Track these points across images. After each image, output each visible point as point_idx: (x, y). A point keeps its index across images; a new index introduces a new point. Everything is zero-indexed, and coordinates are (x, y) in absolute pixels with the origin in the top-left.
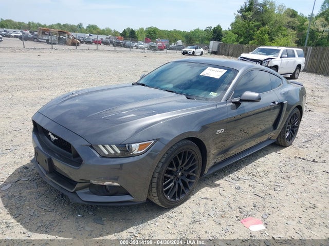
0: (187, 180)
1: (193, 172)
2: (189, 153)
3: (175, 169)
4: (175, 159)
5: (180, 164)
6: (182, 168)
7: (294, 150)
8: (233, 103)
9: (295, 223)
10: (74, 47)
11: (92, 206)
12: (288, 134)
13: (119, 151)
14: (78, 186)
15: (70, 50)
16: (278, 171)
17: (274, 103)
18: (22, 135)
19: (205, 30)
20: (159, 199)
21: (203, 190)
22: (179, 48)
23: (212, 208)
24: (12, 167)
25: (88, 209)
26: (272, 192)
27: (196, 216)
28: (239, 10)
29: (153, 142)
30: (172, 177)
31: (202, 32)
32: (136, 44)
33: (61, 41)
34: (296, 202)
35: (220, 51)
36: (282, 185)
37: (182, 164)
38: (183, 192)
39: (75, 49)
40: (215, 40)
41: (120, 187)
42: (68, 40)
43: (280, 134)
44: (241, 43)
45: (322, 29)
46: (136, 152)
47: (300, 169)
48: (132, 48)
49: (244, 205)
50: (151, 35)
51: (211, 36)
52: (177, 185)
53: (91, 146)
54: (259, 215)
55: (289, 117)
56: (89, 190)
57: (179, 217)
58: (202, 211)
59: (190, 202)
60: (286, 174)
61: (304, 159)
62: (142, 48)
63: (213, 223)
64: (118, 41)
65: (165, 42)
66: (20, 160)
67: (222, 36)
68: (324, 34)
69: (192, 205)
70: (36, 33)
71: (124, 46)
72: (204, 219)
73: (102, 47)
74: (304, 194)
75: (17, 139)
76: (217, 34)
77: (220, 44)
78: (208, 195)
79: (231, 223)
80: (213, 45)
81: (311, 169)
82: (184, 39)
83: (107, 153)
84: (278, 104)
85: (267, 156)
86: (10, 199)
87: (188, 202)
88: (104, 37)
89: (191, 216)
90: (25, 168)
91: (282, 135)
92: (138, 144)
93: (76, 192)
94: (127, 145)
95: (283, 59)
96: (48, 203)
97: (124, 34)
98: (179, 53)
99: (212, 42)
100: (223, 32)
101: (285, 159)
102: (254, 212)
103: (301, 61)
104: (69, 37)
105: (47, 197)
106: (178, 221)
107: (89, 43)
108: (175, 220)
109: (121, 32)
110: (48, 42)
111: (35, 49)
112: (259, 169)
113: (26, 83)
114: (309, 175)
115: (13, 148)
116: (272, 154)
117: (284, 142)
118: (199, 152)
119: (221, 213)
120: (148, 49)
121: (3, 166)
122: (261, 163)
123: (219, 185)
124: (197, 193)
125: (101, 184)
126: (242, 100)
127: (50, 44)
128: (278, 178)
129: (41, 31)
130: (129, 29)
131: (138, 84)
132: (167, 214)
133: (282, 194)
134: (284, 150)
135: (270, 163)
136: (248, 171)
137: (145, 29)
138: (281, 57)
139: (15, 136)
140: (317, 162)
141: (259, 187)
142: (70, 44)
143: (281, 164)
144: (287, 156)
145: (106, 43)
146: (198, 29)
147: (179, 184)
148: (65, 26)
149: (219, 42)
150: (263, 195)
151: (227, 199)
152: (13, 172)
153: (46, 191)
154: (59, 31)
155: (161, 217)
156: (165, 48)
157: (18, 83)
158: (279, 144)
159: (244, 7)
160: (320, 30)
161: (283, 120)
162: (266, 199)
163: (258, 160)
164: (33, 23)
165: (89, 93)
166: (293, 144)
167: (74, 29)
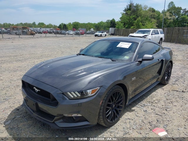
0: (118, 109)
1: (121, 104)
2: (119, 93)
3: (111, 103)
4: (112, 97)
5: (114, 100)
6: (115, 102)
7: (170, 86)
8: (138, 61)
9: (183, 129)
10: (32, 36)
11: (63, 130)
12: (166, 77)
13: (79, 95)
14: (56, 118)
15: (30, 38)
16: (165, 99)
17: (159, 60)
18: (12, 89)
19: (106, 22)
20: (104, 122)
21: (126, 114)
22: (92, 33)
23: (134, 124)
24: (9, 110)
25: (61, 132)
26: (166, 112)
27: (125, 130)
28: (124, 10)
29: (99, 88)
30: (110, 108)
31: (104, 23)
32: (68, 32)
33: (24, 33)
34: (180, 116)
35: (116, 33)
36: (170, 107)
37: (115, 100)
38: (116, 117)
39: (33, 37)
40: (112, 27)
41: (82, 117)
42: (28, 32)
43: (162, 78)
44: (127, 28)
45: (169, 18)
46: (90, 95)
47: (177, 97)
48: (66, 34)
49: (151, 120)
50: (76, 26)
51: (109, 25)
52: (113, 113)
53: (63, 94)
54: (162, 126)
55: (166, 68)
56: (62, 121)
57: (116, 132)
58: (128, 127)
59: (120, 122)
60: (170, 100)
61: (177, 91)
62: (71, 34)
63: (137, 133)
64: (57, 31)
65: (84, 30)
66: (13, 105)
67: (115, 24)
68: (171, 20)
69: (122, 124)
70: (8, 29)
71: (61, 33)
72: (131, 131)
73: (48, 35)
74: (183, 111)
75: (9, 92)
76: (113, 24)
77: (115, 29)
78: (129, 117)
79: (147, 132)
80: (111, 30)
81: (182, 97)
82: (94, 28)
83: (72, 97)
84: (161, 61)
85: (156, 91)
86: (12, 130)
87: (119, 122)
88: (48, 29)
89: (123, 130)
90: (17, 109)
91: (163, 78)
92: (91, 90)
93: (55, 122)
94: (84, 91)
95: (153, 35)
96: (36, 130)
97: (60, 27)
98: (93, 36)
99: (110, 29)
100: (116, 23)
101: (166, 92)
102: (159, 124)
103: (162, 36)
104: (28, 31)
105: (34, 127)
106: (116, 134)
107: (40, 33)
108: (114, 134)
109: (58, 26)
110: (16, 34)
111: (9, 38)
112: (154, 99)
113: (8, 58)
114: (182, 100)
115: (8, 98)
116: (159, 89)
117: (165, 82)
118: (123, 92)
119: (140, 127)
120: (75, 35)
121: (3, 109)
122: (154, 95)
123: (134, 110)
124: (123, 116)
125: (70, 116)
126: (143, 60)
127: (18, 35)
128: (166, 103)
129: (12, 28)
130: (62, 24)
131: (80, 54)
132: (109, 130)
133: (171, 112)
134: (165, 87)
135: (160, 95)
136: (148, 100)
137: (72, 23)
138: (152, 35)
139: (7, 91)
140: (185, 92)
141: (157, 109)
142: (29, 34)
143: (166, 95)
144: (167, 90)
145: (50, 33)
146: (102, 22)
147: (114, 112)
148: (26, 24)
149: (115, 28)
150: (160, 114)
151: (141, 118)
152: (10, 113)
153: (33, 123)
154: (23, 27)
155: (105, 132)
156: (85, 33)
157: (3, 59)
158: (162, 83)
159: (126, 8)
160: (168, 18)
161: (164, 70)
162: (163, 116)
163: (152, 94)
164: (6, 24)
165: (53, 62)
166: (169, 83)
167: (30, 26)
